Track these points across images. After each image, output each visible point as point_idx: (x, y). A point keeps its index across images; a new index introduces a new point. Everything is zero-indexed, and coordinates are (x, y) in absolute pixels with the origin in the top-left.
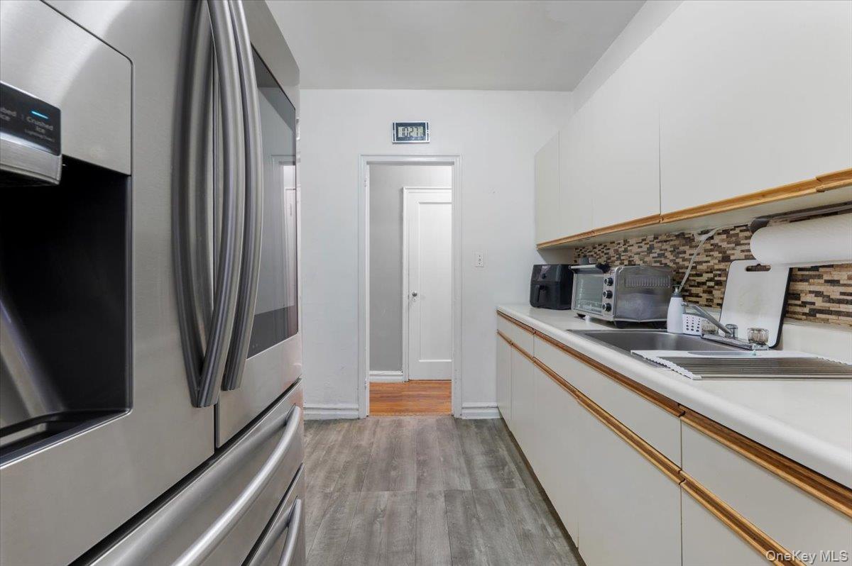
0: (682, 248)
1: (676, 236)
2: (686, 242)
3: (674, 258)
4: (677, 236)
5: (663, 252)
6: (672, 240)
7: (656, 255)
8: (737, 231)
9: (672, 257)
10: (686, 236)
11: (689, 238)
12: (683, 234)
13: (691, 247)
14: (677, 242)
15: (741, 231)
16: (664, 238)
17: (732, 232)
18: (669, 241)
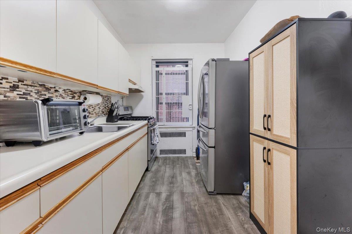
0: (43, 93)
1: (39, 85)
2: (46, 90)
3: (39, 97)
4: (41, 85)
5: (29, 92)
6: (36, 86)
7: (22, 93)
8: (68, 91)
9: (36, 96)
10: (46, 87)
11: (47, 88)
12: (44, 85)
13: (49, 93)
14: (40, 89)
15: (69, 91)
16: (29, 83)
17: (66, 91)
18: (34, 86)
